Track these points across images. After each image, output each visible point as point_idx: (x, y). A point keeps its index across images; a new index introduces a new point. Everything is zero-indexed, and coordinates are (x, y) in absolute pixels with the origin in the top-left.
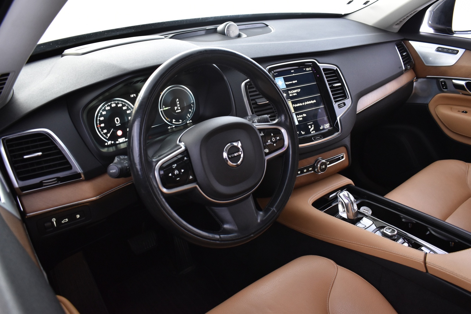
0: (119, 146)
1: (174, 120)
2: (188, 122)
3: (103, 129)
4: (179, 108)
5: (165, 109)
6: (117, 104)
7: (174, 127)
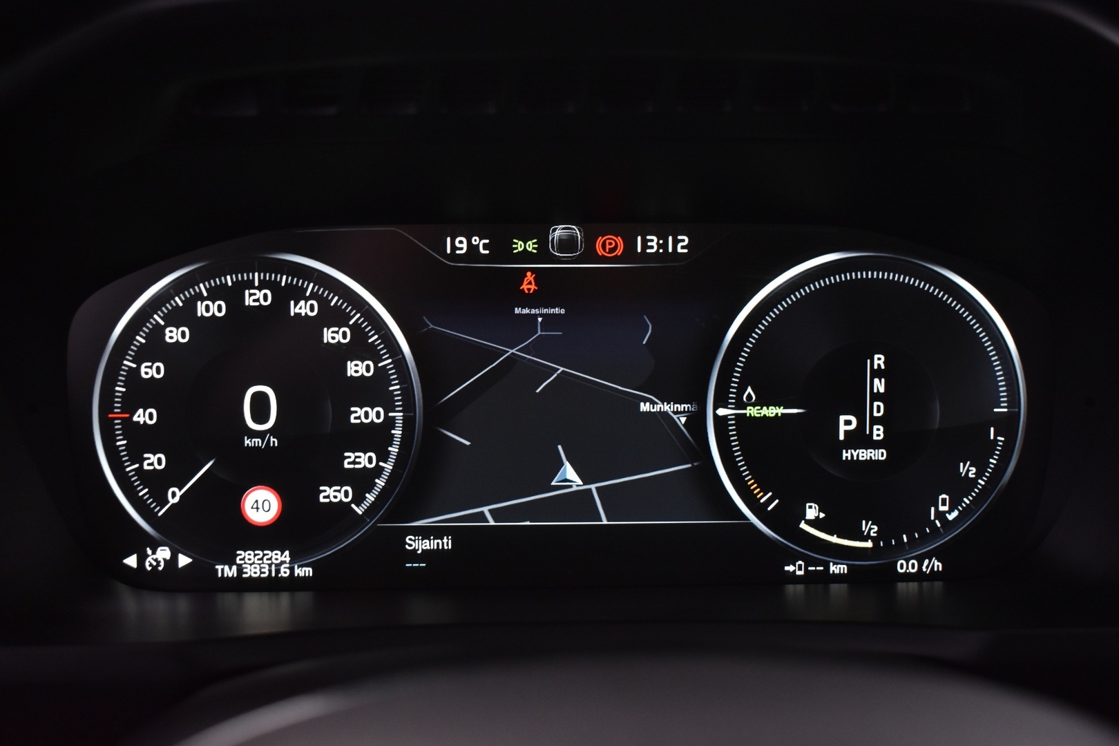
0: (227, 600)
1: (812, 512)
2: (905, 566)
3: (142, 440)
4: (878, 433)
5: (752, 411)
6: (284, 296)
7: (839, 578)
